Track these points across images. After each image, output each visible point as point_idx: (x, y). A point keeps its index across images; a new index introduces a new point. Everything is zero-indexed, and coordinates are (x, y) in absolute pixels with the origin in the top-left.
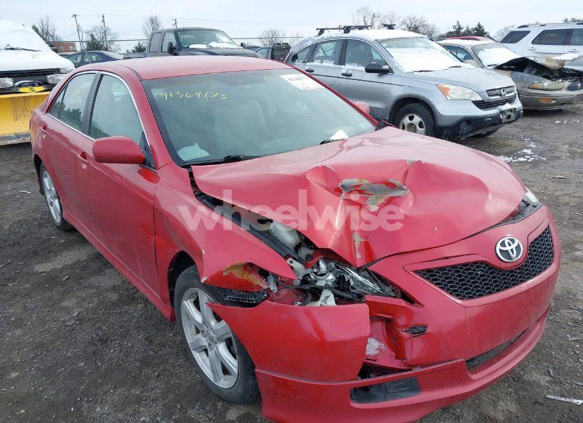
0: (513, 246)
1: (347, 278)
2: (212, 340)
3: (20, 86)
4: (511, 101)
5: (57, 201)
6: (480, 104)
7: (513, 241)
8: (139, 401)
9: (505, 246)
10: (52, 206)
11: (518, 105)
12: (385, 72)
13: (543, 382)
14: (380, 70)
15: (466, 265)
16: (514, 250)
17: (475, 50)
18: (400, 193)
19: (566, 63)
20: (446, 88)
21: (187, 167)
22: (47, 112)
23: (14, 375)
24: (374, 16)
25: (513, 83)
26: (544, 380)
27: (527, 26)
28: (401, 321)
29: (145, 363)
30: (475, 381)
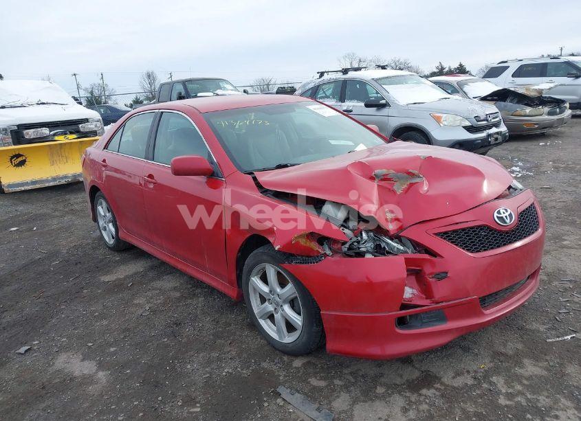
0: (507, 214)
1: (383, 245)
2: (277, 304)
3: (55, 135)
4: (497, 125)
5: (111, 225)
6: (470, 129)
7: (507, 211)
8: (219, 359)
9: (500, 214)
10: (105, 230)
11: (503, 129)
12: (384, 106)
13: (541, 329)
14: (379, 104)
15: (472, 228)
16: (508, 218)
17: (461, 84)
18: (417, 180)
19: (544, 92)
20: (438, 117)
21: (251, 173)
22: (104, 149)
23: (112, 349)
24: (360, 61)
25: (497, 110)
26: (542, 328)
27: (506, 62)
28: (428, 269)
29: (217, 336)
30: (487, 315)
